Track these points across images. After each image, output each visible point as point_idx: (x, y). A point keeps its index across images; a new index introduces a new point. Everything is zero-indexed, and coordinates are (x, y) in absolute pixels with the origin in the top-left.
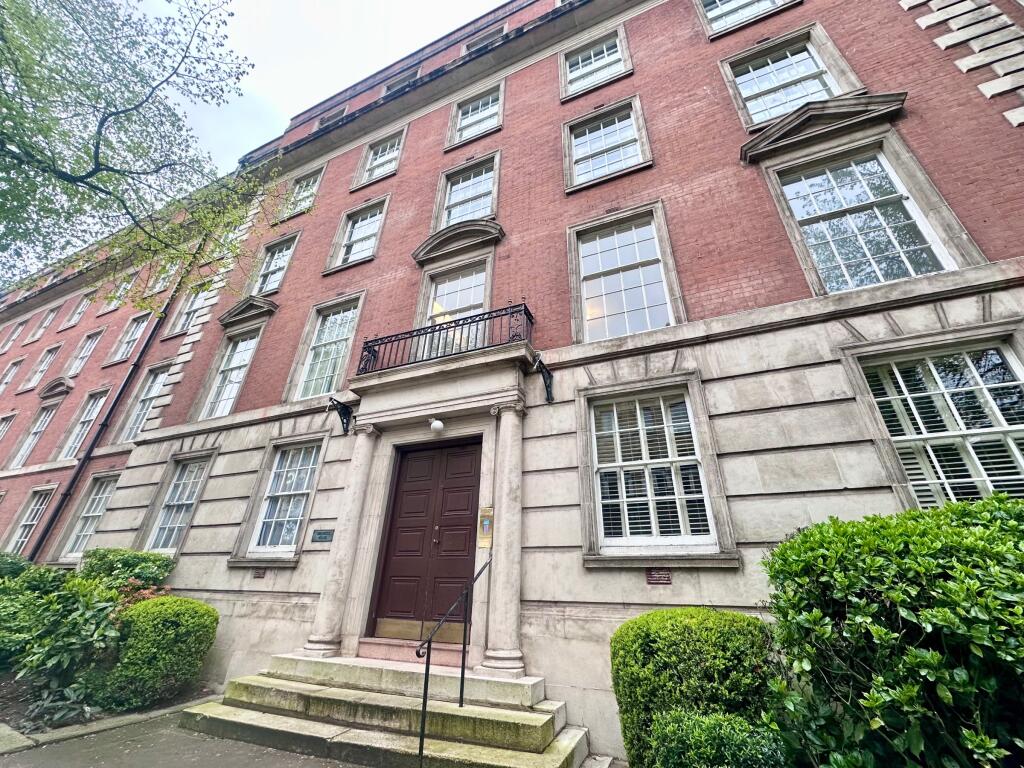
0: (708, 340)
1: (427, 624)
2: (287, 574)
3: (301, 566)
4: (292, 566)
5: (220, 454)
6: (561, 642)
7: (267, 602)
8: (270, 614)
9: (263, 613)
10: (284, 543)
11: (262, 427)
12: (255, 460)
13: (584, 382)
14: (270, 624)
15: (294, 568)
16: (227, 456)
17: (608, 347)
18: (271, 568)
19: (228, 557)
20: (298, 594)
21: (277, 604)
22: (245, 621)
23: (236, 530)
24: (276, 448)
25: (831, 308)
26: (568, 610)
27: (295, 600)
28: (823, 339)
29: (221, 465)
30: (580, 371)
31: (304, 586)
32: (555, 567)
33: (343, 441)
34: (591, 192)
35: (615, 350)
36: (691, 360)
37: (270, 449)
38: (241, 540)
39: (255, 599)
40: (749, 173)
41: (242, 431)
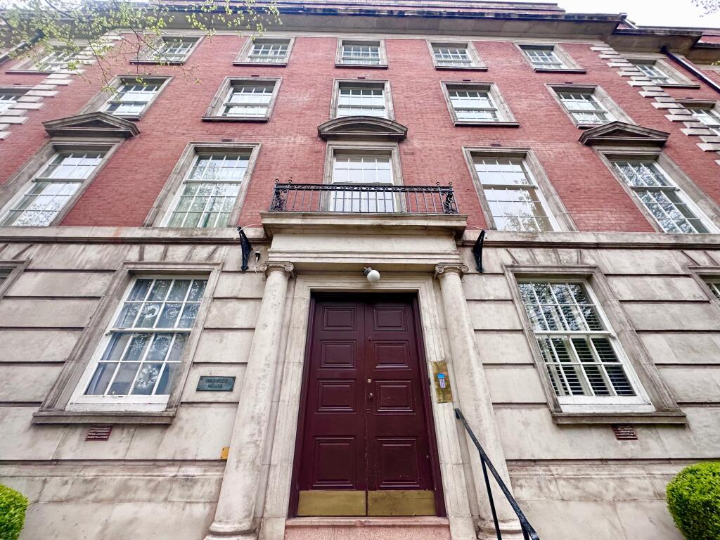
0: (598, 246)
1: (372, 493)
2: (154, 434)
3: (178, 424)
4: (162, 423)
5: (26, 270)
6: (559, 504)
7: (117, 476)
8: (122, 494)
9: (108, 492)
10: (137, 391)
11: (111, 248)
12: (97, 284)
13: (509, 261)
14: (123, 512)
15: (166, 426)
16: (41, 275)
17: (523, 237)
18: (122, 426)
19: (36, 409)
20: (173, 462)
21: (138, 479)
22: (69, 509)
23: (56, 371)
24: (132, 274)
25: (673, 241)
26: (555, 469)
27: (170, 471)
28: (675, 260)
29: (26, 284)
30: (502, 252)
31: (185, 451)
32: (526, 424)
33: (240, 277)
34: (476, 130)
35: (530, 240)
36: (590, 258)
37: (123, 273)
38: (62, 385)
39: (90, 473)
40: (586, 149)
41: (72, 248)
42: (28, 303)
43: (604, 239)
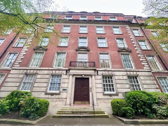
1: (82, 102)
2: (58, 95)
9: (55, 101)
10: (55, 90)
11: (48, 71)
12: (48, 76)
13: (102, 73)
14: (57, 103)
16: (40, 75)
18: (55, 94)
25: (125, 70)
31: (62, 97)
35: (105, 70)
36: (113, 73)
42: (40, 79)
43: (116, 70)
